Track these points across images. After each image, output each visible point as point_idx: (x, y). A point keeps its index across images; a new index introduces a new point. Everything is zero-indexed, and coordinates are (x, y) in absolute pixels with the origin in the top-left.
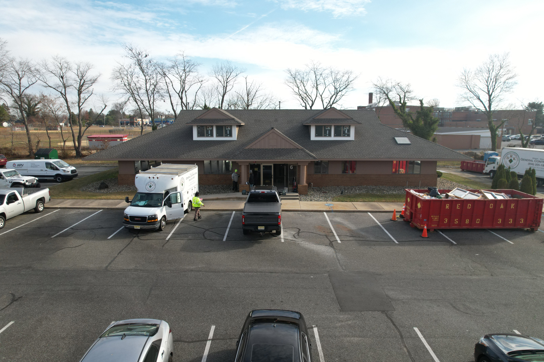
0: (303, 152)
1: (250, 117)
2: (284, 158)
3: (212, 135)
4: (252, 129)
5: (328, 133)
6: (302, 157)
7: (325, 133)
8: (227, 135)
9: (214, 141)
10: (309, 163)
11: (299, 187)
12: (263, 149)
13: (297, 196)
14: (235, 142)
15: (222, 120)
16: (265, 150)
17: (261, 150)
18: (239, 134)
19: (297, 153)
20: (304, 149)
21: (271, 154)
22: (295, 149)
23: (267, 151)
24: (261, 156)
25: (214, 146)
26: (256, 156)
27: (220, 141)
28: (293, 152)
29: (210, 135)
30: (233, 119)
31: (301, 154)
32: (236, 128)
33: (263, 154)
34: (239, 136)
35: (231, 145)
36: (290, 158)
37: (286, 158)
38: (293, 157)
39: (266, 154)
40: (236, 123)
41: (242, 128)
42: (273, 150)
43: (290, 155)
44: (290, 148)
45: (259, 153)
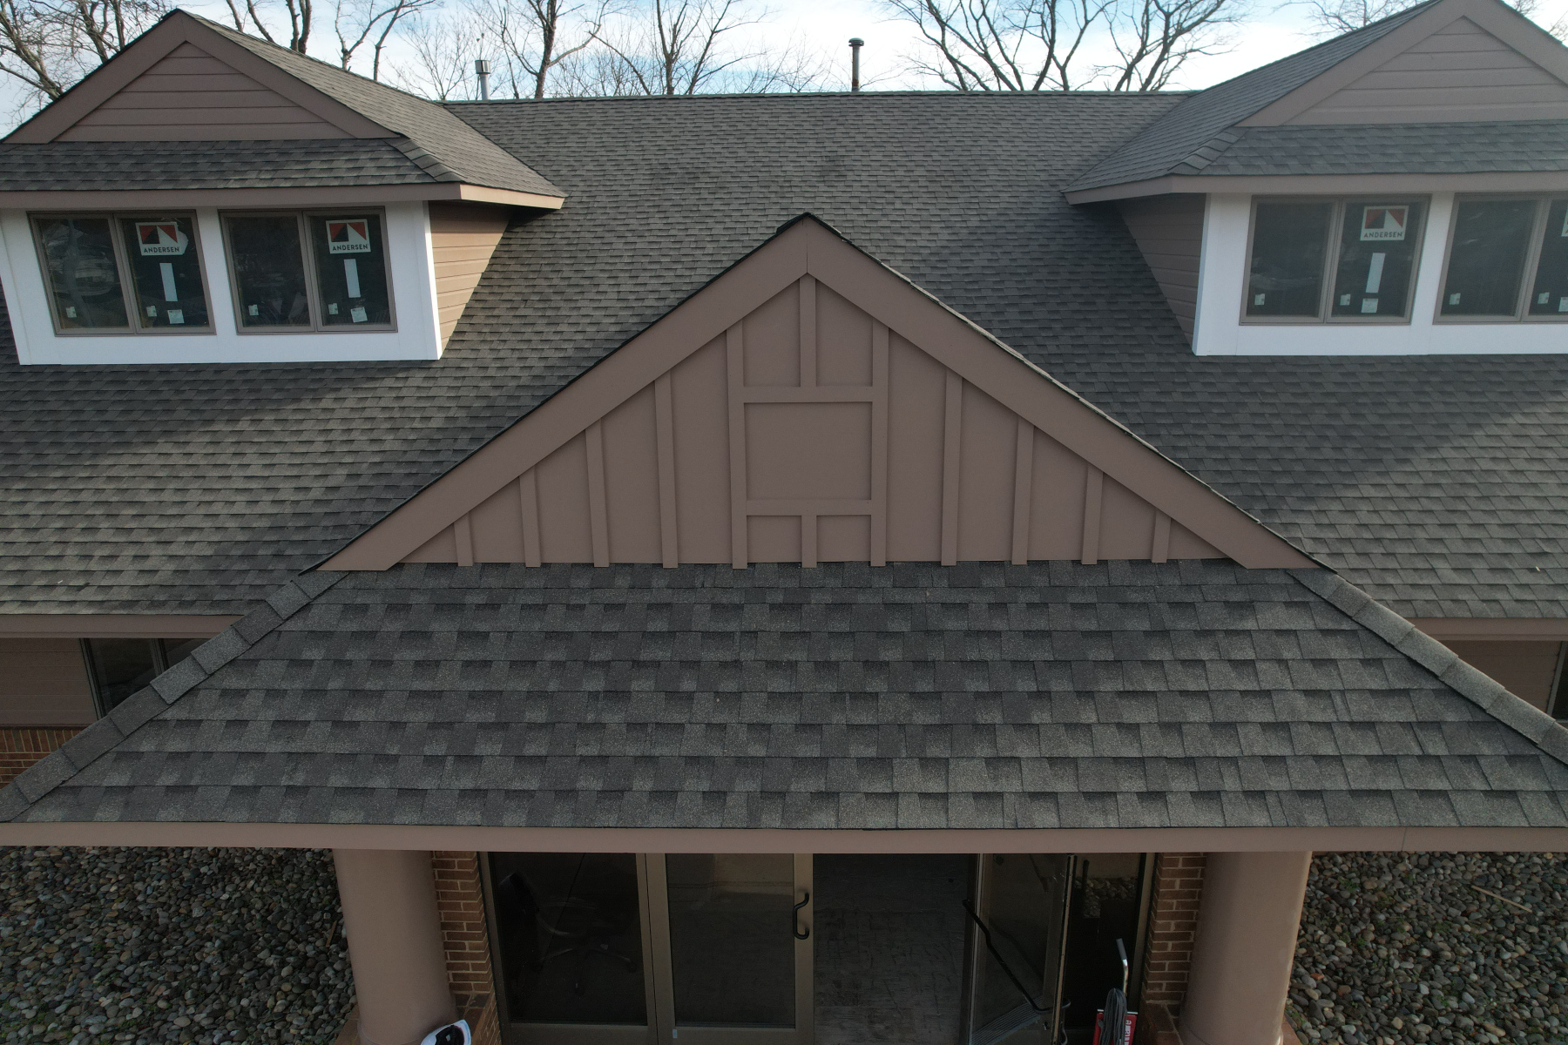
0: (1336, 650)
1: (621, 151)
2: (1010, 785)
4: (619, 245)
5: (1373, 283)
6: (1359, 777)
7: (1353, 276)
8: (347, 304)
9: (219, 368)
12: (639, 575)
14: (417, 378)
15: (282, 154)
16: (666, 596)
17: (610, 596)
18: (487, 291)
19: (1236, 664)
20: (1329, 577)
21: (779, 684)
22: (1172, 563)
23: (703, 620)
24: (582, 726)
25: (188, 438)
26: (502, 726)
27: (266, 368)
28: (1164, 633)
29: (176, 316)
30: (394, 141)
31: (1307, 693)
32: (428, 236)
33: (635, 686)
34: (479, 319)
35: (367, 414)
36: (1139, 785)
37: (1065, 786)
38: (1189, 762)
39: (690, 696)
40: (413, 178)
41: (537, 236)
42: (816, 598)
43: (1120, 725)
44: (1089, 558)
45: (560, 655)
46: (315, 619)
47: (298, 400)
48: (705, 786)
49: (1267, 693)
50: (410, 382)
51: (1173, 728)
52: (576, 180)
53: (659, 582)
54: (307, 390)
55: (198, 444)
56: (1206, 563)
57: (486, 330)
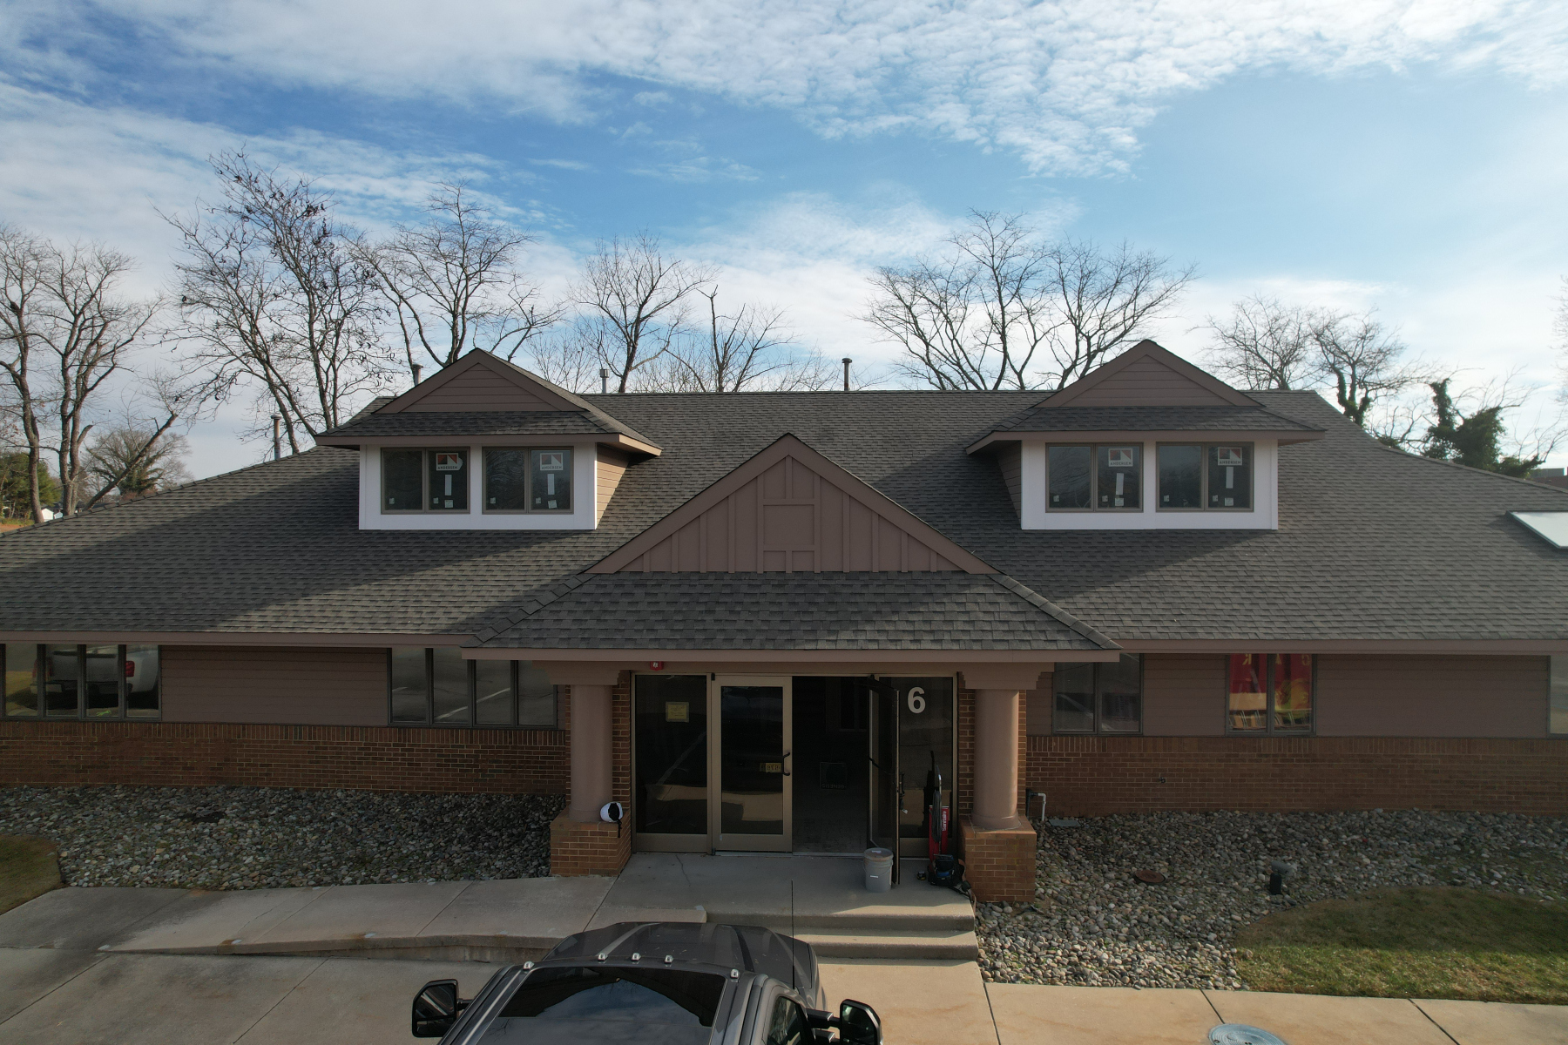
0: (1000, 599)
1: (696, 424)
2: (862, 637)
3: (461, 504)
5: (1119, 490)
6: (997, 636)
7: (1107, 486)
8: (546, 499)
9: (470, 532)
10: (1042, 677)
11: (970, 848)
12: (719, 576)
13: (961, 925)
14: (584, 538)
15: (521, 418)
16: (731, 582)
17: (707, 582)
18: (619, 497)
19: (957, 603)
20: (1004, 576)
21: (775, 609)
22: (939, 572)
23: (745, 589)
24: (697, 621)
25: (460, 563)
26: (663, 621)
27: (497, 533)
28: (931, 594)
29: (449, 504)
30: (581, 413)
31: (984, 612)
32: (596, 462)
33: (717, 609)
34: (616, 510)
35: (558, 554)
36: (912, 638)
37: (883, 637)
38: (932, 632)
39: (739, 612)
40: (594, 431)
41: (646, 469)
42: (790, 583)
43: (907, 621)
44: (904, 570)
45: (687, 600)
46: (585, 589)
47: (518, 547)
48: (744, 637)
49: (968, 612)
50: (580, 540)
51: (930, 622)
52: (667, 441)
53: (727, 577)
54: (522, 543)
55: (467, 566)
56: (953, 572)
57: (620, 516)
